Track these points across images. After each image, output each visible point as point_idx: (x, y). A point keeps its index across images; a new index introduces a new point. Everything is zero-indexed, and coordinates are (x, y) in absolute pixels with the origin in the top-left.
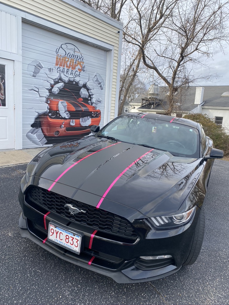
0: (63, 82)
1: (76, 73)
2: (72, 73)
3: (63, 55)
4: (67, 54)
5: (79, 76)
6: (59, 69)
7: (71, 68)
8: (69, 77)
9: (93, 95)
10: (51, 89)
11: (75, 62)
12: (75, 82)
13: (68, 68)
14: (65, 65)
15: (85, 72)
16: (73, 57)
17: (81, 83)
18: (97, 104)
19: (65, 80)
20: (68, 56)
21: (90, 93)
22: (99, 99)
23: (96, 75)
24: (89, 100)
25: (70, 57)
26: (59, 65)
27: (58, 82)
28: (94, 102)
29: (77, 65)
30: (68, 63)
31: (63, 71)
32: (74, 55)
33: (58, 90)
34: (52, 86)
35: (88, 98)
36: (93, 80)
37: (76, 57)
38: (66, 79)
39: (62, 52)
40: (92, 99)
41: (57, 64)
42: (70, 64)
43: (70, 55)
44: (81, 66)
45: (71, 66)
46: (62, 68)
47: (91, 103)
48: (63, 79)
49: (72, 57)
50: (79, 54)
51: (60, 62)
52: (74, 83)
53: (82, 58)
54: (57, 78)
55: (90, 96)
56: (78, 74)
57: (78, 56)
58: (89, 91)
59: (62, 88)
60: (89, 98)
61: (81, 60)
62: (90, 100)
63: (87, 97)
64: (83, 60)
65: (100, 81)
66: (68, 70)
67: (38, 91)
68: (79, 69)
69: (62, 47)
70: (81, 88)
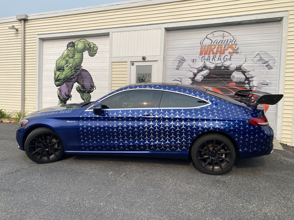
0: (208, 69)
1: (226, 57)
2: (220, 58)
3: (209, 44)
4: (213, 42)
5: (230, 60)
6: (203, 58)
7: (218, 54)
8: (216, 63)
9: (253, 77)
10: (194, 78)
11: (223, 46)
12: (224, 66)
13: (214, 55)
14: (211, 53)
15: (239, 54)
16: (222, 42)
17: (233, 66)
18: (260, 88)
19: (210, 67)
20: (214, 44)
21: (247, 76)
22: (264, 81)
23: (258, 54)
24: (245, 84)
25: (217, 43)
26: (203, 55)
27: (202, 70)
28: (255, 85)
29: (227, 49)
30: (215, 50)
31: (209, 59)
32: (223, 40)
33: (201, 77)
34: (195, 75)
35: (245, 81)
36: (252, 60)
37: (226, 41)
38: (212, 66)
39: (207, 42)
40: (251, 83)
41: (201, 54)
42: (217, 50)
43: (218, 41)
44: (233, 49)
45: (219, 52)
46: (206, 56)
47: (250, 87)
48: (208, 67)
49: (220, 43)
50: (230, 38)
51: (205, 51)
52: (223, 68)
53: (234, 41)
54: (201, 67)
55: (247, 79)
56: (229, 57)
57: (228, 40)
58: (246, 74)
59: (207, 75)
60: (247, 82)
61: (233, 43)
62: (249, 83)
63: (243, 80)
64: (236, 42)
65: (266, 59)
66: (214, 57)
67: (181, 81)
68: (230, 53)
69: (207, 38)
70: (233, 72)
